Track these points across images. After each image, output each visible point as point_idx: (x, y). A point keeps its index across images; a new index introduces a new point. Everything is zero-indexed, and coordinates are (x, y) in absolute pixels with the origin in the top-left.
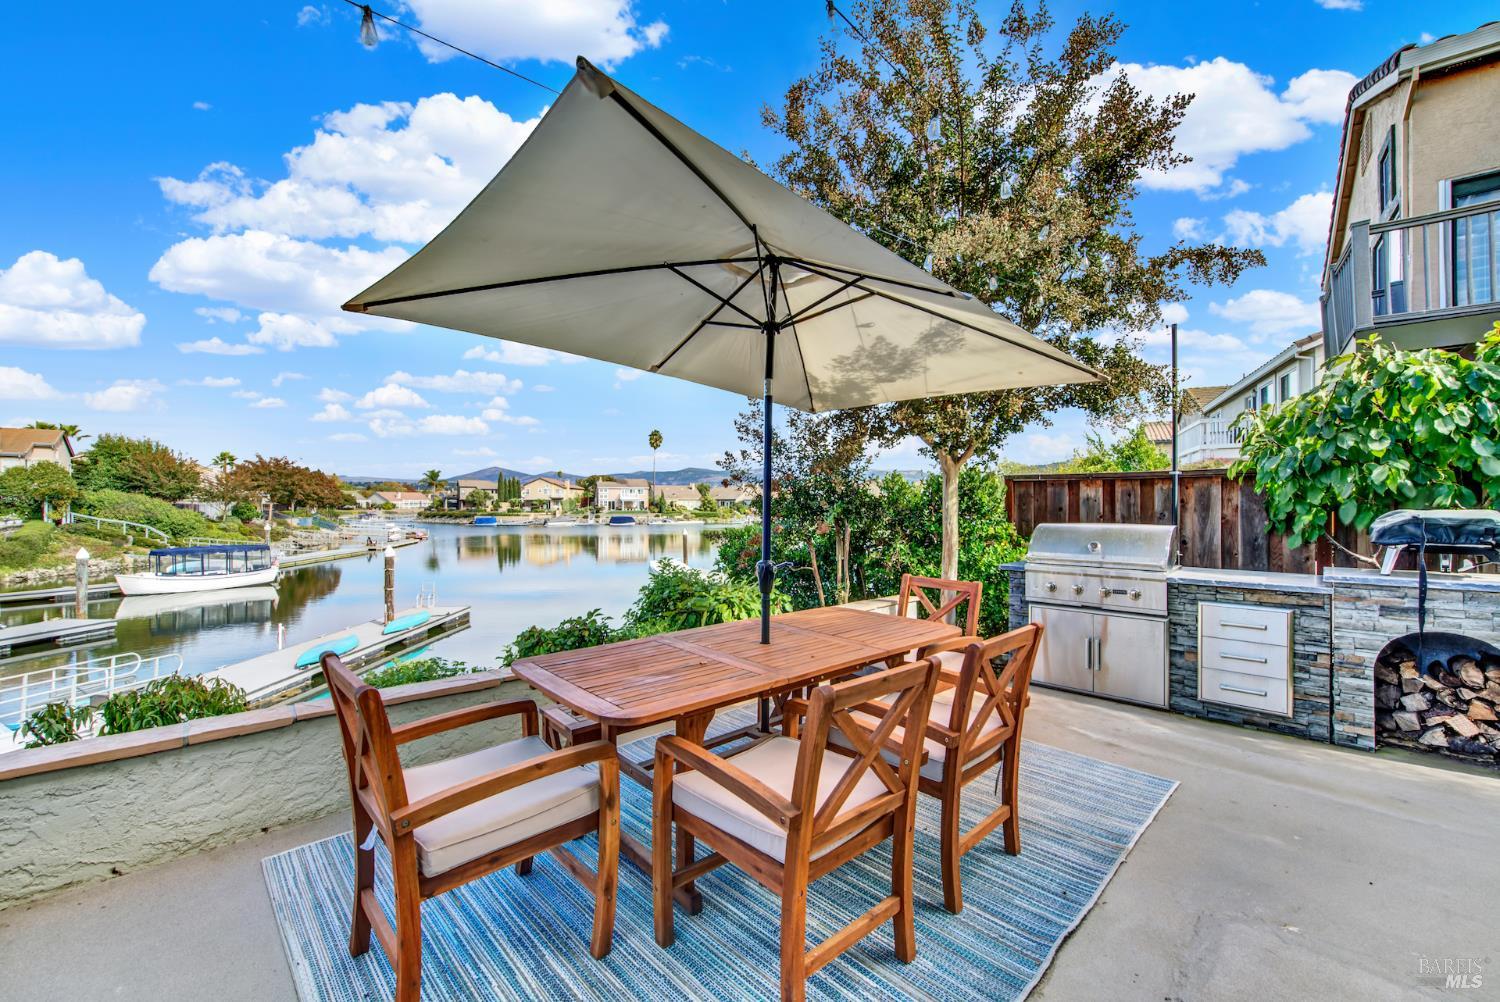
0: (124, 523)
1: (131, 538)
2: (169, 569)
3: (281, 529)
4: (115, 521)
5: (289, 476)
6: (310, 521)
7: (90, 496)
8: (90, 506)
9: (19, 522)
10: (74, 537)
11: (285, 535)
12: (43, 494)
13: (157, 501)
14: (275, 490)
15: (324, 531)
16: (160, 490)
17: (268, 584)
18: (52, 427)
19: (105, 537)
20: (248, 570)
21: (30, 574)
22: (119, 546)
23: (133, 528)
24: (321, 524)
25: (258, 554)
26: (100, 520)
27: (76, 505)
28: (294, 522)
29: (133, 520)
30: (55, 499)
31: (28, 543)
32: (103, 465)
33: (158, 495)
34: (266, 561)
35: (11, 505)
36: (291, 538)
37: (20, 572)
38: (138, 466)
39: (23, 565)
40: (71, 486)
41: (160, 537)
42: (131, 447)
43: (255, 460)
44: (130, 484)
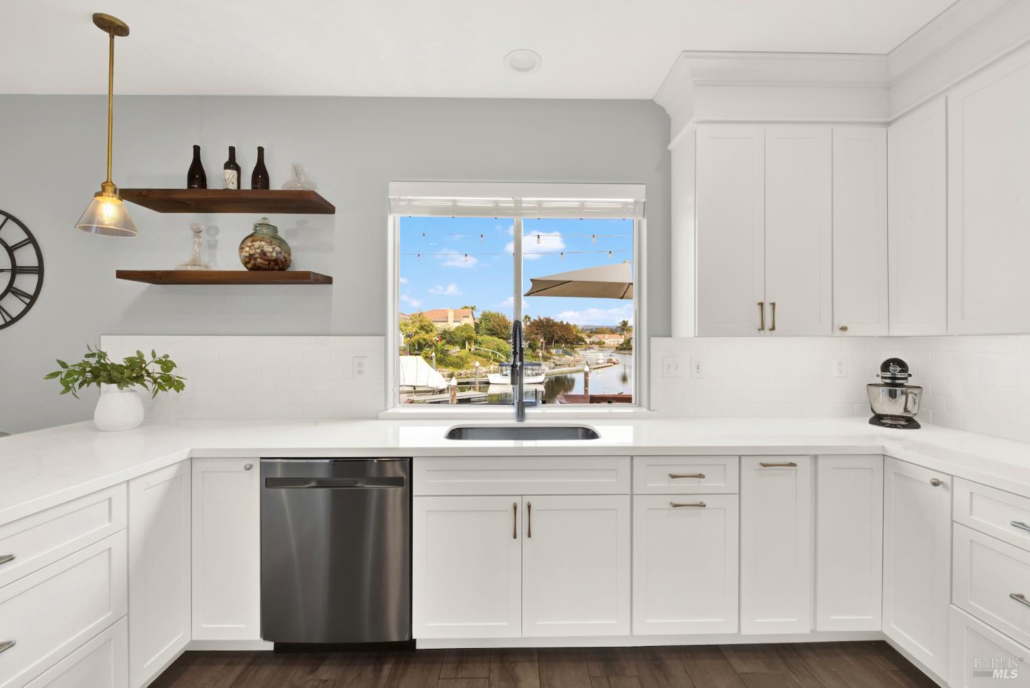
0: (490, 351)
1: (492, 358)
2: (505, 373)
3: (548, 355)
4: (487, 350)
5: (551, 327)
6: (561, 351)
7: (480, 339)
8: (480, 343)
9: (459, 350)
10: (475, 356)
11: (550, 358)
12: (466, 338)
13: (501, 340)
14: (545, 334)
15: (567, 357)
16: (502, 336)
17: (540, 383)
18: (468, 308)
19: (485, 357)
20: (533, 375)
21: (462, 372)
22: (488, 361)
23: (493, 353)
24: (566, 353)
25: (537, 367)
26: (483, 349)
27: (476, 342)
28: (553, 351)
29: (493, 349)
30: (469, 339)
31: (462, 359)
32: (483, 325)
33: (501, 338)
34: (540, 372)
35: (456, 342)
36: (552, 360)
37: (459, 371)
38: (495, 324)
39: (460, 368)
40: (474, 334)
41: (502, 358)
42: (492, 315)
43: (537, 319)
44: (492, 332)
